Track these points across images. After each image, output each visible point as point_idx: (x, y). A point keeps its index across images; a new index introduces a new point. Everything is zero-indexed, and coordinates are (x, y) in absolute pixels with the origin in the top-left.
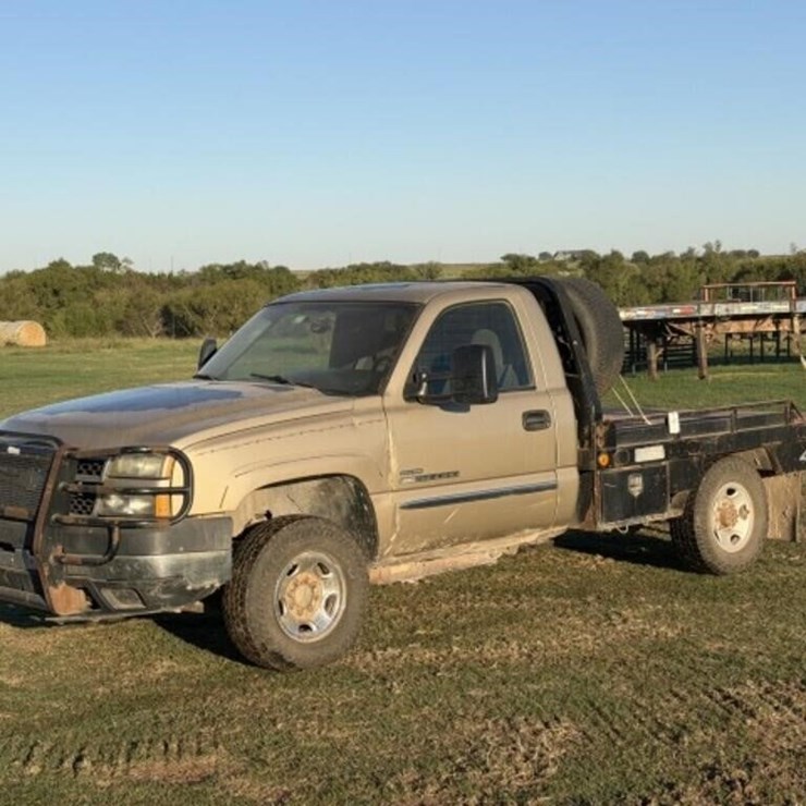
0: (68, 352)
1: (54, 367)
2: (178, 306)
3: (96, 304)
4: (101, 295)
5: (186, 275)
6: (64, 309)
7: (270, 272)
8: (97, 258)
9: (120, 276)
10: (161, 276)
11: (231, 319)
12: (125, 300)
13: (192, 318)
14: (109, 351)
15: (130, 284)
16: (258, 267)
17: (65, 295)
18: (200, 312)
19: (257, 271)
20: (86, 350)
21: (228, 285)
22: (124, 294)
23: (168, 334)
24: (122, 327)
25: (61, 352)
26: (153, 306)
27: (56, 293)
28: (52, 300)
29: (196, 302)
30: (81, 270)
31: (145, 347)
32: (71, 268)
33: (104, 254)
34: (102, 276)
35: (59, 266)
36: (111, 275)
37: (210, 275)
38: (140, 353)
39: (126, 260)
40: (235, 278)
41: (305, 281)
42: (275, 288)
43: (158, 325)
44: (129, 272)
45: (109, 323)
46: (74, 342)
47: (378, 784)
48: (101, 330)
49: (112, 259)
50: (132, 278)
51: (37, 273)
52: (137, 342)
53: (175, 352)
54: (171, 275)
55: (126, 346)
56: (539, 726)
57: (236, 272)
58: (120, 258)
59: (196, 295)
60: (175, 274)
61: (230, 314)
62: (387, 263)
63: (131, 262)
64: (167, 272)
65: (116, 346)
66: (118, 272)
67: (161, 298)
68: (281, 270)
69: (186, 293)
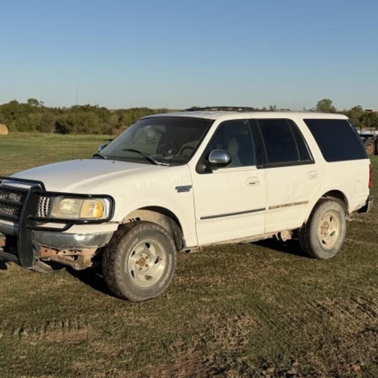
0: (17, 138)
1: (11, 143)
2: (62, 122)
3: (29, 119)
4: (31, 115)
5: (65, 109)
6: (15, 120)
7: (99, 109)
8: (30, 101)
9: (39, 108)
10: (55, 109)
11: (83, 127)
12: (40, 118)
13: (68, 126)
14: (34, 138)
15: (43, 112)
16: (95, 107)
17: (16, 115)
18: (71, 124)
19: (94, 109)
20: (24, 137)
21: (83, 114)
22: (40, 115)
23: (57, 132)
24: (39, 129)
25: (15, 137)
26: (52, 121)
27: (12, 114)
28: (11, 116)
29: (69, 120)
30: (23, 105)
31: (49, 137)
32: (19, 104)
33: (32, 99)
34: (31, 107)
35: (14, 103)
36: (36, 108)
37: (75, 109)
38: (47, 139)
39: (41, 102)
40: (85, 111)
41: (113, 114)
42: (102, 116)
43: (53, 129)
44: (43, 107)
45: (34, 127)
46: (19, 134)
47: (165, 347)
48: (30, 129)
49: (35, 101)
50: (43, 109)
51: (5, 105)
52: (45, 135)
53: (61, 140)
54: (59, 109)
55: (41, 136)
56: (236, 318)
57: (86, 109)
58: (39, 101)
59: (70, 117)
60: (61, 108)
61: (83, 125)
62: (146, 108)
63: (43, 103)
64: (58, 107)
65: (37, 136)
66: (38, 106)
67: (56, 118)
68: (104, 109)
69: (66, 116)
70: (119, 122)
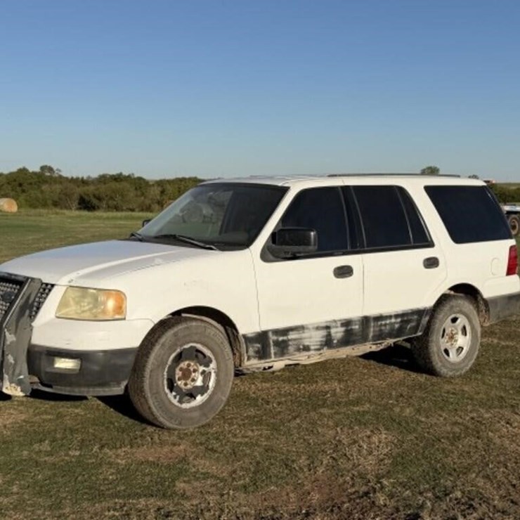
0: (31, 216)
1: (25, 223)
2: (88, 195)
3: (42, 192)
4: (44, 187)
5: (90, 180)
6: (25, 194)
7: (135, 179)
8: (43, 168)
9: (56, 178)
10: (78, 179)
11: (115, 203)
12: (58, 191)
13: (95, 201)
14: (53, 216)
15: (61, 183)
16: (129, 176)
17: (26, 187)
18: (99, 199)
19: (128, 179)
20: (40, 215)
21: (114, 185)
22: (58, 187)
23: (80, 209)
24: (56, 204)
25: (28, 215)
26: (73, 194)
27: (20, 185)
28: (19, 189)
29: (97, 192)
30: (34, 173)
31: (72, 215)
32: (29, 173)
33: (46, 166)
34: (45, 177)
35: (23, 171)
36: (51, 177)
37: (103, 179)
38: (70, 217)
39: (57, 170)
40: (117, 181)
41: (153, 185)
42: (138, 188)
43: (75, 204)
44: (61, 177)
45: (49, 202)
46: (33, 211)
48: (45, 205)
49: (50, 169)
50: (61, 180)
51: (11, 174)
52: (67, 212)
53: (89, 218)
54: (83, 178)
55: (62, 214)
57: (118, 178)
58: (55, 168)
59: (97, 189)
60: (85, 178)
61: (114, 200)
62: (196, 178)
63: (60, 171)
64: (80, 176)
65: (57, 214)
66: (54, 176)
67: (80, 190)
68: (140, 179)
69: (91, 188)
70: (161, 196)
